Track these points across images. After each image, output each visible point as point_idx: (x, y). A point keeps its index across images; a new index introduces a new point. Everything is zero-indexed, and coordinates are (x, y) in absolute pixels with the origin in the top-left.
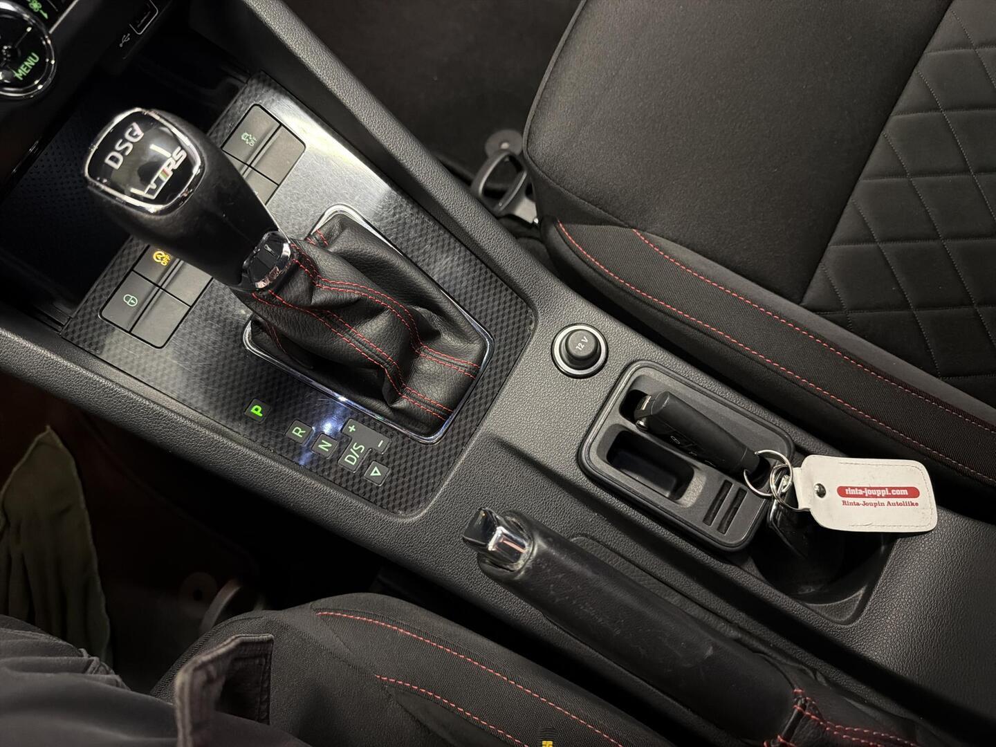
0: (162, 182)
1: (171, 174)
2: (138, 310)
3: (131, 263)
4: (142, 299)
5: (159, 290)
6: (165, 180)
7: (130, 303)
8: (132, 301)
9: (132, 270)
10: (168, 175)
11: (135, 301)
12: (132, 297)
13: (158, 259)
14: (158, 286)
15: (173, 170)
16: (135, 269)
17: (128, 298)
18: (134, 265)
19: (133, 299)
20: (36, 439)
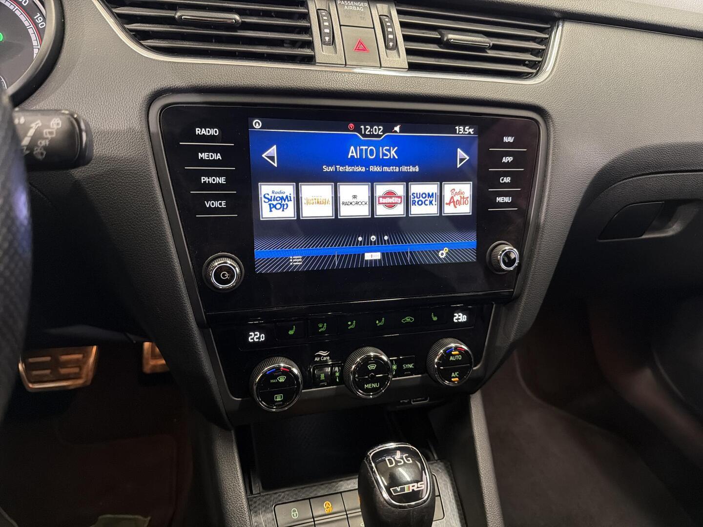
0: (405, 491)
1: (411, 491)
2: (294, 522)
3: (312, 495)
4: (300, 518)
5: (312, 522)
6: (406, 492)
7: (293, 515)
8: (295, 515)
9: (309, 499)
10: (409, 490)
11: (296, 516)
12: (297, 512)
13: (326, 505)
14: (314, 519)
15: (413, 490)
16: (311, 500)
17: (294, 511)
18: (312, 498)
19: (296, 514)
20: (136, 516)
